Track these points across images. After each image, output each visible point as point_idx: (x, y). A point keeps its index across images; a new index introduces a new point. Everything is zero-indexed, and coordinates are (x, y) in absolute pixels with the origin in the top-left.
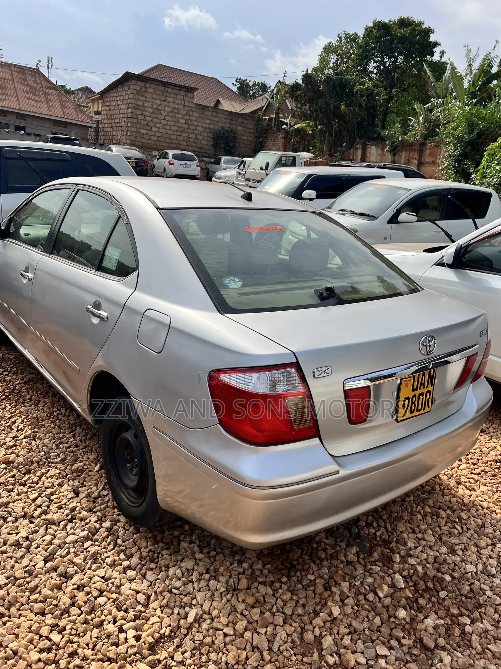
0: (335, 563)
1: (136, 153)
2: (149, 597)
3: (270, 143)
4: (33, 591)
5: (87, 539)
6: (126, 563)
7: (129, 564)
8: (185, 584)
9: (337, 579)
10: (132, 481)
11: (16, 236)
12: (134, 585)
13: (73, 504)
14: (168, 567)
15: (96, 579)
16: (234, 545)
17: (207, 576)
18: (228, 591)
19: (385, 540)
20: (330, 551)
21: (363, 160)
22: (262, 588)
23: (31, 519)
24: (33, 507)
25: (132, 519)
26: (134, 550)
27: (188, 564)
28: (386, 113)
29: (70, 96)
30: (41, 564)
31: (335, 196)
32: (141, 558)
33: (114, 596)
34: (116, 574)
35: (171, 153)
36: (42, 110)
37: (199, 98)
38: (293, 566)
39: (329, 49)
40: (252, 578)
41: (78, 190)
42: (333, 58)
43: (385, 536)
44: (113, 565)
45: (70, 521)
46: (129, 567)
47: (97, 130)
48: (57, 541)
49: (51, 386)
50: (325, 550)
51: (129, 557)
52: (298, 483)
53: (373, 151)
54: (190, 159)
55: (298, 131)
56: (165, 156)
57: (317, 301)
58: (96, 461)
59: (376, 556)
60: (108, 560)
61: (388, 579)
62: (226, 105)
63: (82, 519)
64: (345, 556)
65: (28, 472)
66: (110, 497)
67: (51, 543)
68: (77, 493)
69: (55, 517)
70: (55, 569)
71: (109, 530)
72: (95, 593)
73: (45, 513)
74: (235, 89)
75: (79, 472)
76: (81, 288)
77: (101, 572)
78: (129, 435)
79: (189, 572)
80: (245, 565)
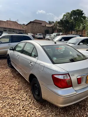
0: (75, 110)
1: (32, 34)
2: (41, 116)
3: (55, 32)
4: (21, 113)
5: (29, 104)
6: (36, 109)
8: (47, 113)
10: (37, 93)
12: (38, 113)
13: (26, 97)
14: (44, 110)
15: (32, 112)
16: (56, 106)
17: (51, 112)
18: (55, 115)
20: (74, 107)
21: (71, 34)
22: (61, 114)
23: (19, 100)
24: (20, 98)
25: (37, 101)
26: (38, 106)
27: (47, 109)
28: (75, 25)
30: (22, 108)
31: (68, 40)
32: (39, 108)
33: (35, 115)
34: (35, 111)
35: (38, 34)
37: (43, 25)
38: (67, 110)
39: (64, 15)
40: (60, 112)
42: (65, 17)
43: (84, 105)
44: (34, 109)
45: (26, 100)
46: (37, 110)
47: (26, 31)
48: (24, 104)
50: (73, 107)
51: (37, 108)
53: (73, 32)
54: (41, 35)
55: (60, 29)
56: (37, 35)
58: (30, 89)
59: (82, 109)
60: (33, 108)
61: (85, 113)
62: (47, 26)
63: (28, 100)
64: (77, 109)
65: (18, 91)
66: (32, 96)
67: (23, 104)
68: (27, 95)
69: (24, 99)
70: (24, 109)
71: (33, 102)
72: (32, 114)
73: (22, 99)
74: (48, 23)
75: (27, 91)
77: (32, 110)
78: (36, 85)
79: (48, 111)
80: (58, 110)
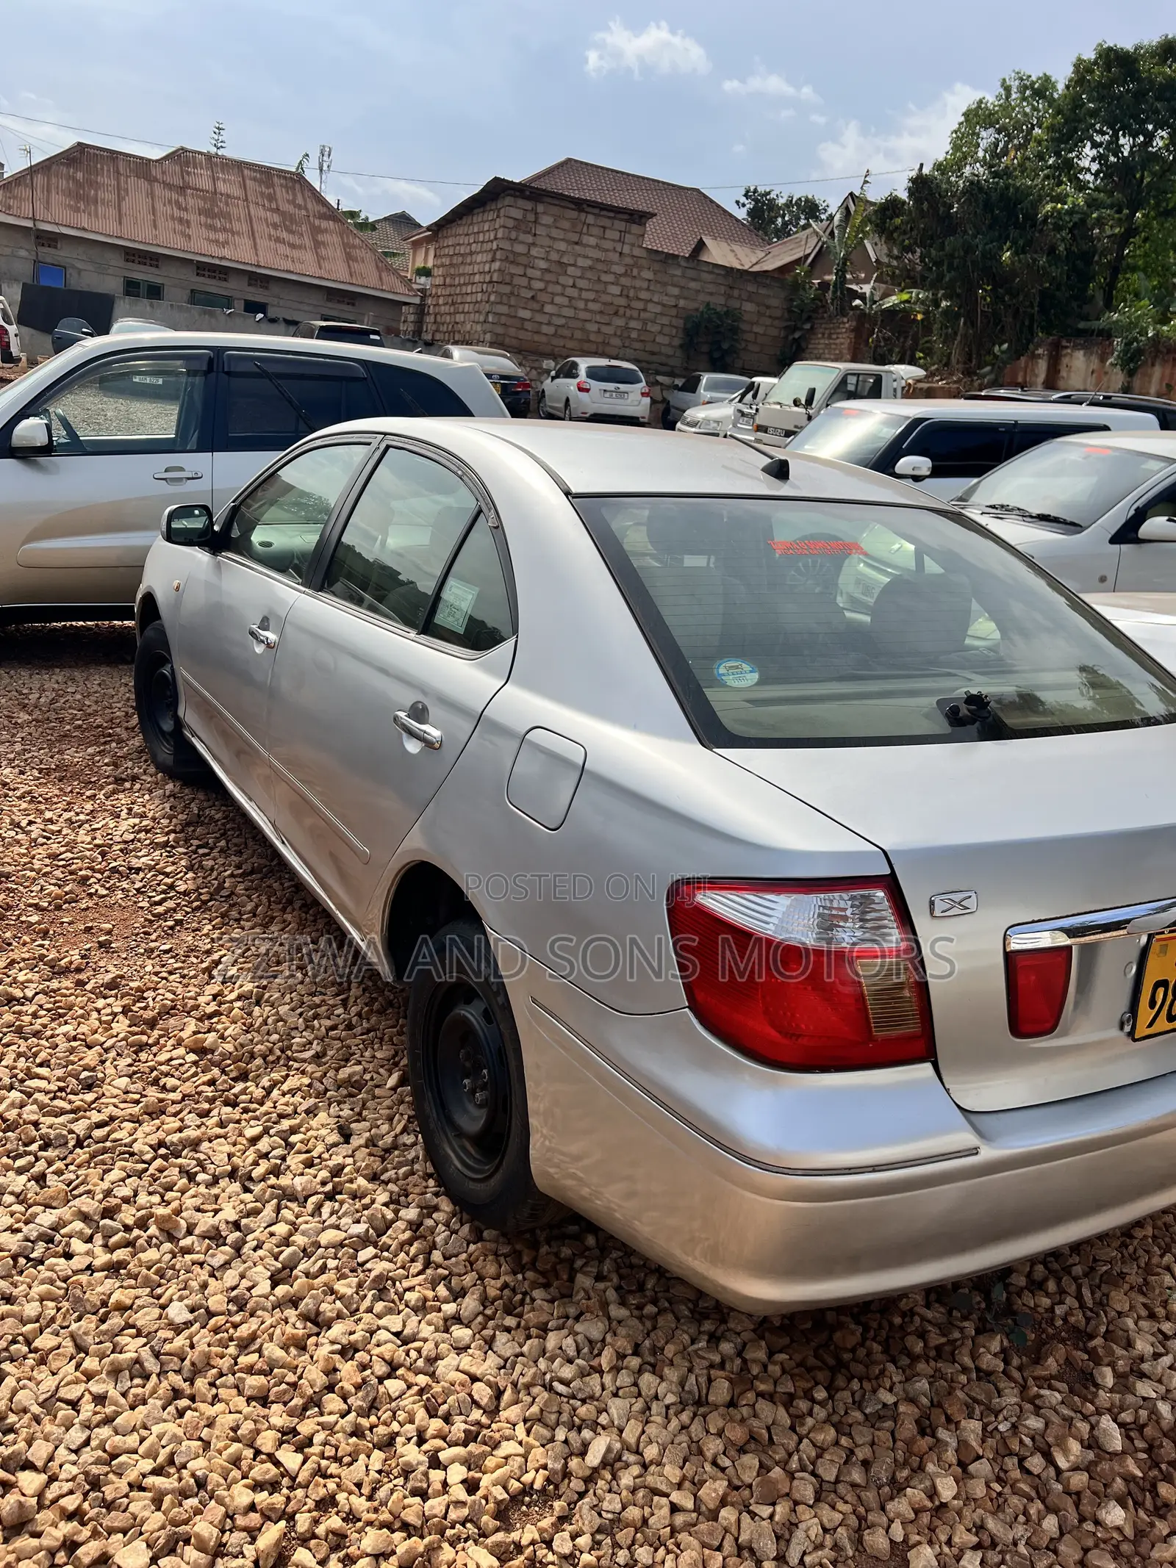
0: (949, 1369)
1: (505, 364)
2: (499, 1394)
3: (820, 342)
4: (245, 1345)
5: (365, 1241)
6: (449, 1308)
7: (458, 1312)
8: (583, 1374)
9: (953, 1410)
10: (472, 1119)
11: (242, 547)
12: (465, 1362)
13: (337, 1160)
14: (544, 1329)
15: (383, 1335)
16: (701, 1294)
17: (634, 1362)
18: (683, 1405)
19: (1075, 1329)
20: (936, 1339)
21: (1051, 384)
22: (763, 1406)
23: (247, 1182)
24: (251, 1155)
25: (468, 1209)
26: (469, 1279)
27: (593, 1328)
28: (1116, 269)
29: (366, 235)
30: (264, 1286)
31: (979, 470)
32: (485, 1301)
33: (422, 1380)
34: (426, 1331)
35: (584, 364)
36: (304, 265)
37: (657, 236)
38: (841, 1365)
39: (977, 117)
40: (743, 1380)
41: (387, 447)
42: (987, 137)
43: (1078, 1318)
44: (421, 1308)
45: (330, 1197)
46: (457, 1319)
47: (421, 310)
48: (299, 1239)
49: (300, 886)
50: (922, 1335)
51: (458, 1295)
52: (874, 1168)
53: (1078, 363)
54: (629, 378)
55: (891, 312)
56: (570, 372)
57: (943, 726)
58: (392, 1064)
59: (1052, 1365)
60: (411, 1297)
61: (1084, 1427)
62: (720, 253)
63: (355, 1196)
64: (974, 1356)
65: (243, 1077)
66: (419, 1151)
67: (286, 1242)
68: (346, 1136)
69: (299, 1182)
70: (294, 1302)
71: (415, 1226)
72: (380, 1368)
73: (276, 1172)
74: (741, 214)
75: (354, 1085)
76: (384, 671)
77: (394, 1322)
78: (471, 1013)
79: (595, 1347)
80: (726, 1347)
